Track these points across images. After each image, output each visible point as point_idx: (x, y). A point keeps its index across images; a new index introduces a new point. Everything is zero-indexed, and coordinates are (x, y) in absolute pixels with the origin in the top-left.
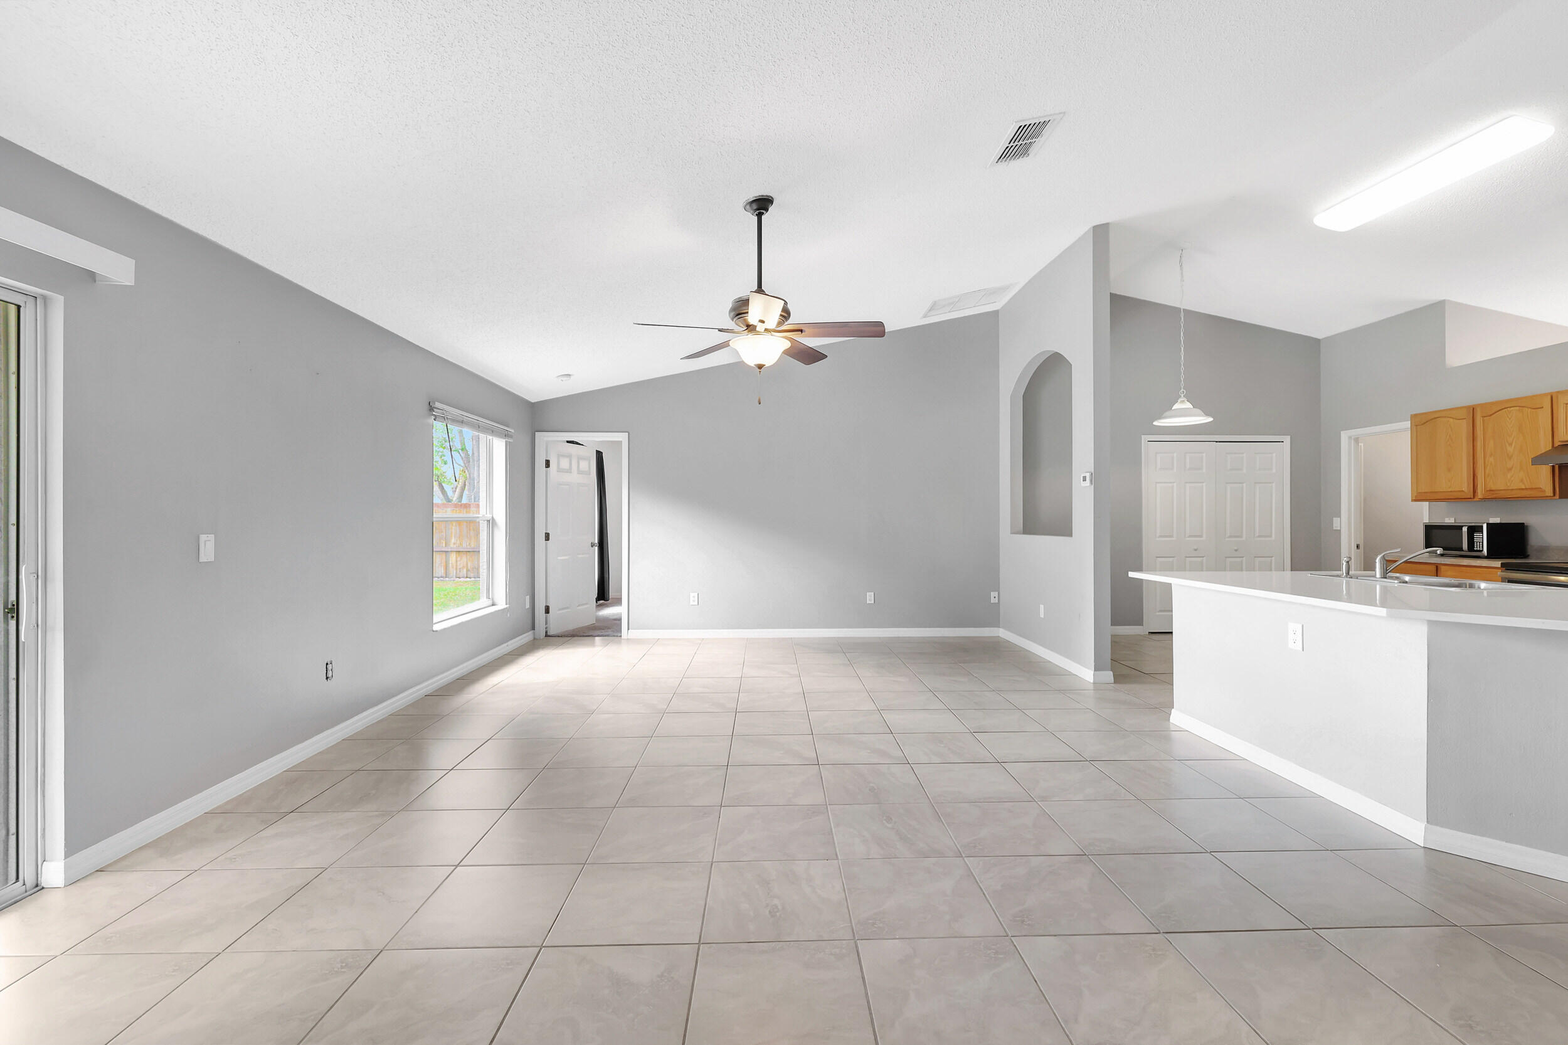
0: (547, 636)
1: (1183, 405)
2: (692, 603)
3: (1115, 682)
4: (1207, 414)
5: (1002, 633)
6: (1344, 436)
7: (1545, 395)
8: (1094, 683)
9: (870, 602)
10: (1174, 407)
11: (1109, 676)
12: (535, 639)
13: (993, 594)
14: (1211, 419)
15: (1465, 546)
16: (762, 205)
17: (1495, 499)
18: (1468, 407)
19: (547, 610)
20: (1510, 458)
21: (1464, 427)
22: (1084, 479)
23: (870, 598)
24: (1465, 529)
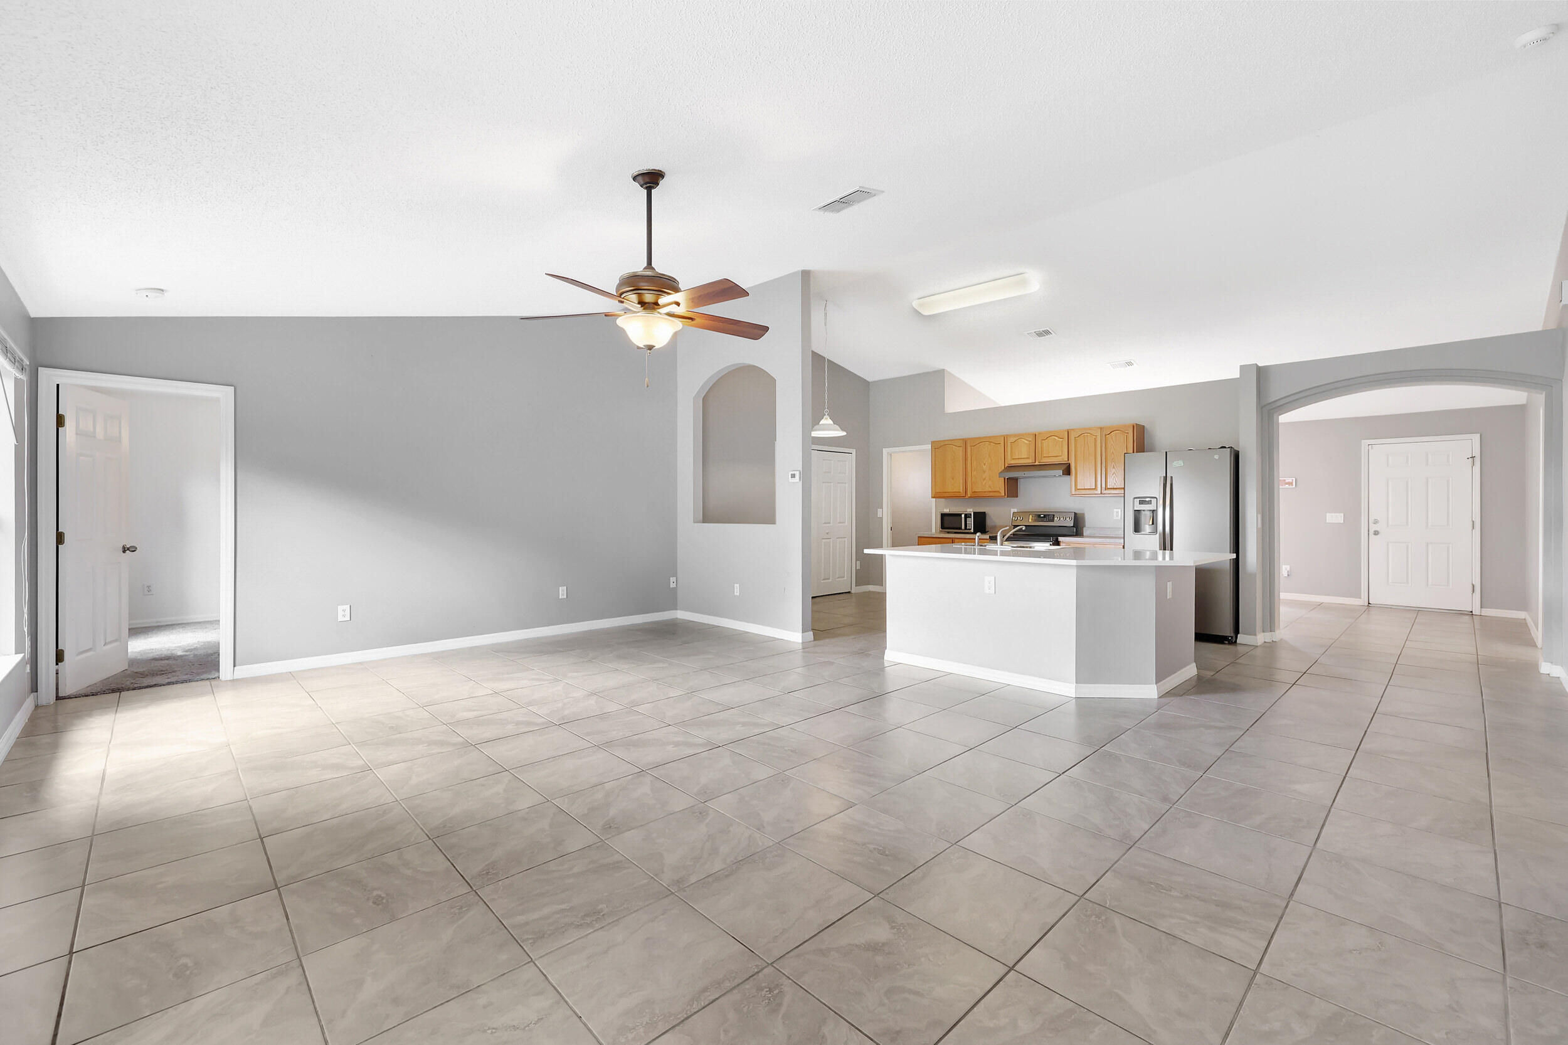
0: (58, 698)
1: (827, 421)
2: (340, 619)
3: (815, 640)
4: (843, 430)
5: (681, 615)
6: (885, 451)
7: (1001, 436)
8: (803, 643)
9: (563, 597)
10: (821, 422)
11: (810, 634)
12: (37, 707)
13: (673, 579)
14: (845, 433)
15: (963, 527)
16: (651, 179)
17: (977, 497)
18: (963, 439)
19: (59, 657)
20: (984, 472)
21: (960, 452)
22: (793, 476)
23: (562, 592)
24: (963, 516)
